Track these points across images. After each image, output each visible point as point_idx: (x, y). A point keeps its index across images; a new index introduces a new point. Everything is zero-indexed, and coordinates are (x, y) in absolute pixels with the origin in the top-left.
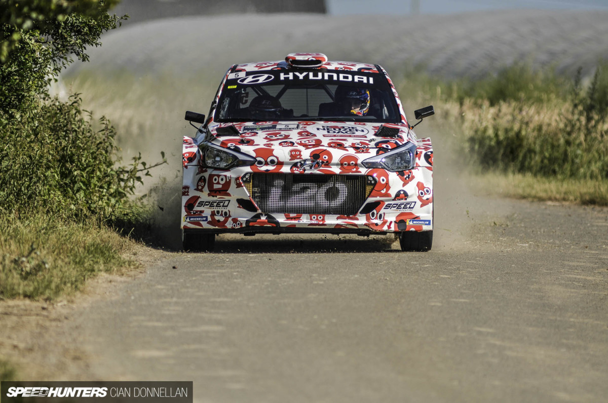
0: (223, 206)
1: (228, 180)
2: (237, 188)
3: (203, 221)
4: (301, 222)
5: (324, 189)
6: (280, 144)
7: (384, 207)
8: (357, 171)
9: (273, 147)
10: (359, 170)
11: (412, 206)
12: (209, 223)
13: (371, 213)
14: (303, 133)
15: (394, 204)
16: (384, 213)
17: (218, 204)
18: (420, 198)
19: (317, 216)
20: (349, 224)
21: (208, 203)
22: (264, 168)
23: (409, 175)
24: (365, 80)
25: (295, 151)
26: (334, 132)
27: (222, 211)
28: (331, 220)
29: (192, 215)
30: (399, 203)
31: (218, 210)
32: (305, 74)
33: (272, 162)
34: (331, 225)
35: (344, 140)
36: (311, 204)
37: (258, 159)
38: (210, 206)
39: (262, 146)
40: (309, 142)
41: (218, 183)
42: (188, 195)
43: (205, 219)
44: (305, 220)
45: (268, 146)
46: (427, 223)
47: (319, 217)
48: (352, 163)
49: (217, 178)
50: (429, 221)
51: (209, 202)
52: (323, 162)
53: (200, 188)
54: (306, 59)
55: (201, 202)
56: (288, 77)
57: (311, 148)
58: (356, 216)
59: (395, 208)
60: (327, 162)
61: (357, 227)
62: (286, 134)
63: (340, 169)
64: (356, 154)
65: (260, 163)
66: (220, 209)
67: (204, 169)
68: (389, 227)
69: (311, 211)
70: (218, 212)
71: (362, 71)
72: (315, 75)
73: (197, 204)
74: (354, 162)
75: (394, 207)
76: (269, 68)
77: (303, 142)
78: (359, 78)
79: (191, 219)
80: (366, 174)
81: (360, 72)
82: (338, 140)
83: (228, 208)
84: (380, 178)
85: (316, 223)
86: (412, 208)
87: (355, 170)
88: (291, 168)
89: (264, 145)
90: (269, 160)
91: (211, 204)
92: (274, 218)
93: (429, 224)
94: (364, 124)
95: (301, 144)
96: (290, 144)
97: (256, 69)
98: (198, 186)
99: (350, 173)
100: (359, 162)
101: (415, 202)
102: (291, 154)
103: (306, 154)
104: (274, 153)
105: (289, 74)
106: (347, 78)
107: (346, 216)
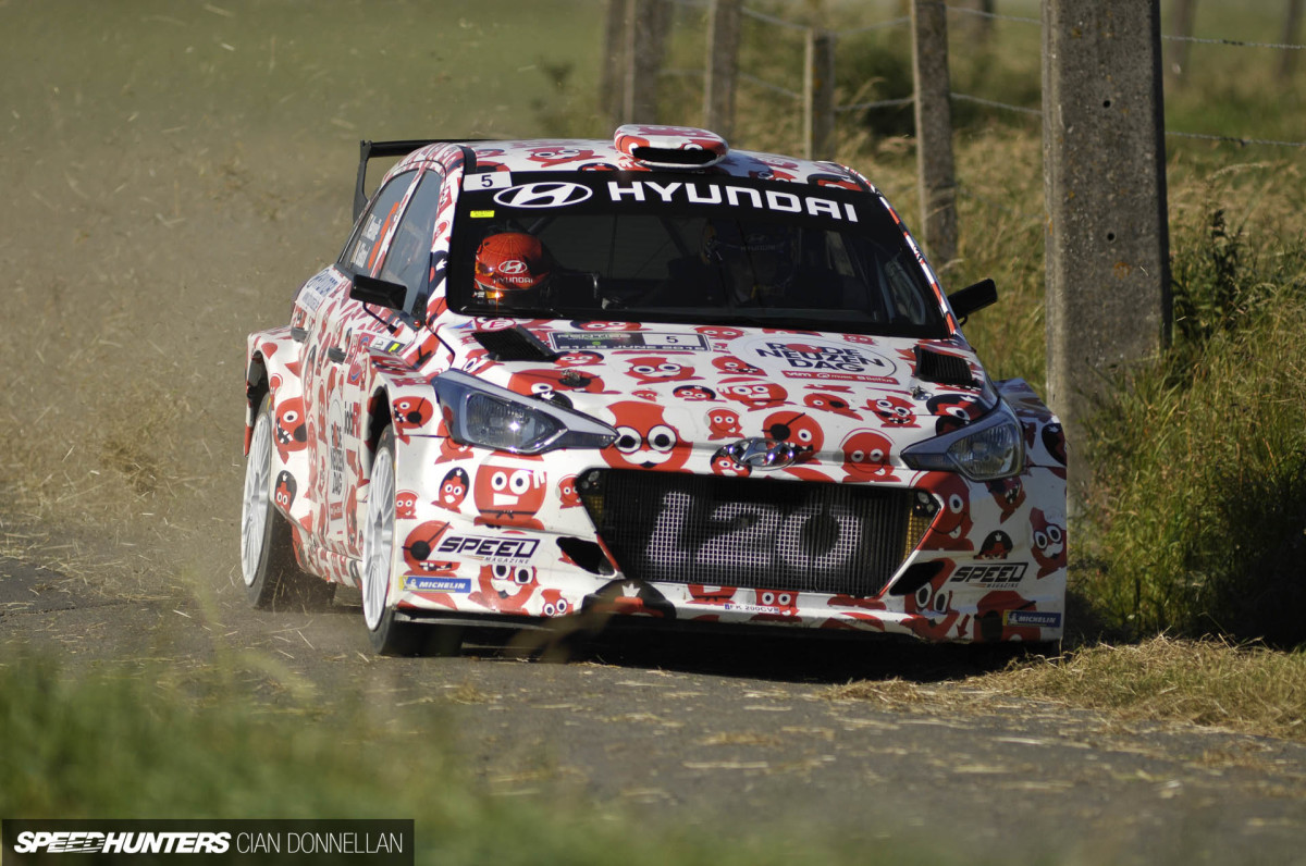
0: (518, 555)
1: (537, 486)
2: (562, 507)
3: (458, 590)
4: (734, 609)
5: (797, 521)
6: (677, 392)
7: (952, 575)
8: (888, 477)
9: (659, 401)
10: (894, 473)
11: (1017, 575)
12: (475, 597)
13: (918, 592)
14: (728, 364)
15: (977, 569)
16: (951, 593)
17: (501, 548)
18: (1037, 552)
19: (776, 596)
20: (861, 621)
21: (473, 544)
22: (637, 457)
23: (1015, 491)
24: (834, 210)
25: (724, 413)
26: (809, 365)
27: (513, 569)
28: (815, 608)
29: (425, 573)
30: (989, 567)
31: (501, 564)
32: (674, 186)
33: (662, 441)
34: (814, 620)
35: (844, 389)
36: (763, 560)
37: (624, 431)
38: (479, 552)
39: (627, 397)
40: (754, 393)
41: (507, 491)
42: (412, 517)
43: (462, 586)
44: (743, 603)
45: (645, 397)
46: (1052, 620)
47: (781, 596)
48: (877, 455)
49: (503, 476)
50: (1057, 616)
51: (477, 541)
52: (797, 450)
53: (450, 499)
54: (677, 145)
55: (452, 539)
56: (633, 195)
57: (762, 408)
58: (881, 600)
59: (978, 581)
60: (810, 447)
61: (883, 628)
62: (684, 365)
63: (843, 468)
64: (886, 430)
65: (628, 442)
66: (508, 562)
67: (462, 449)
68: (962, 630)
69: (759, 581)
70: (501, 570)
71: (820, 183)
72: (703, 192)
73: (440, 544)
74: (880, 452)
75: (977, 576)
76: (573, 166)
77: (736, 390)
78: (817, 204)
79: (422, 584)
80: (913, 484)
81: (814, 187)
82: (826, 388)
83: (532, 561)
84: (949, 497)
85: (773, 612)
86: (1018, 579)
87: (882, 472)
88: (713, 460)
89: (635, 393)
90: (653, 435)
91: (483, 546)
92: (659, 595)
93: (1057, 624)
94: (870, 342)
95: (732, 396)
96: (704, 396)
97: (537, 167)
98: (442, 493)
99: (872, 482)
100: (895, 451)
101: (1026, 564)
102: (713, 423)
103: (753, 424)
104: (666, 416)
105: (631, 187)
106: (787, 202)
107: (852, 596)
